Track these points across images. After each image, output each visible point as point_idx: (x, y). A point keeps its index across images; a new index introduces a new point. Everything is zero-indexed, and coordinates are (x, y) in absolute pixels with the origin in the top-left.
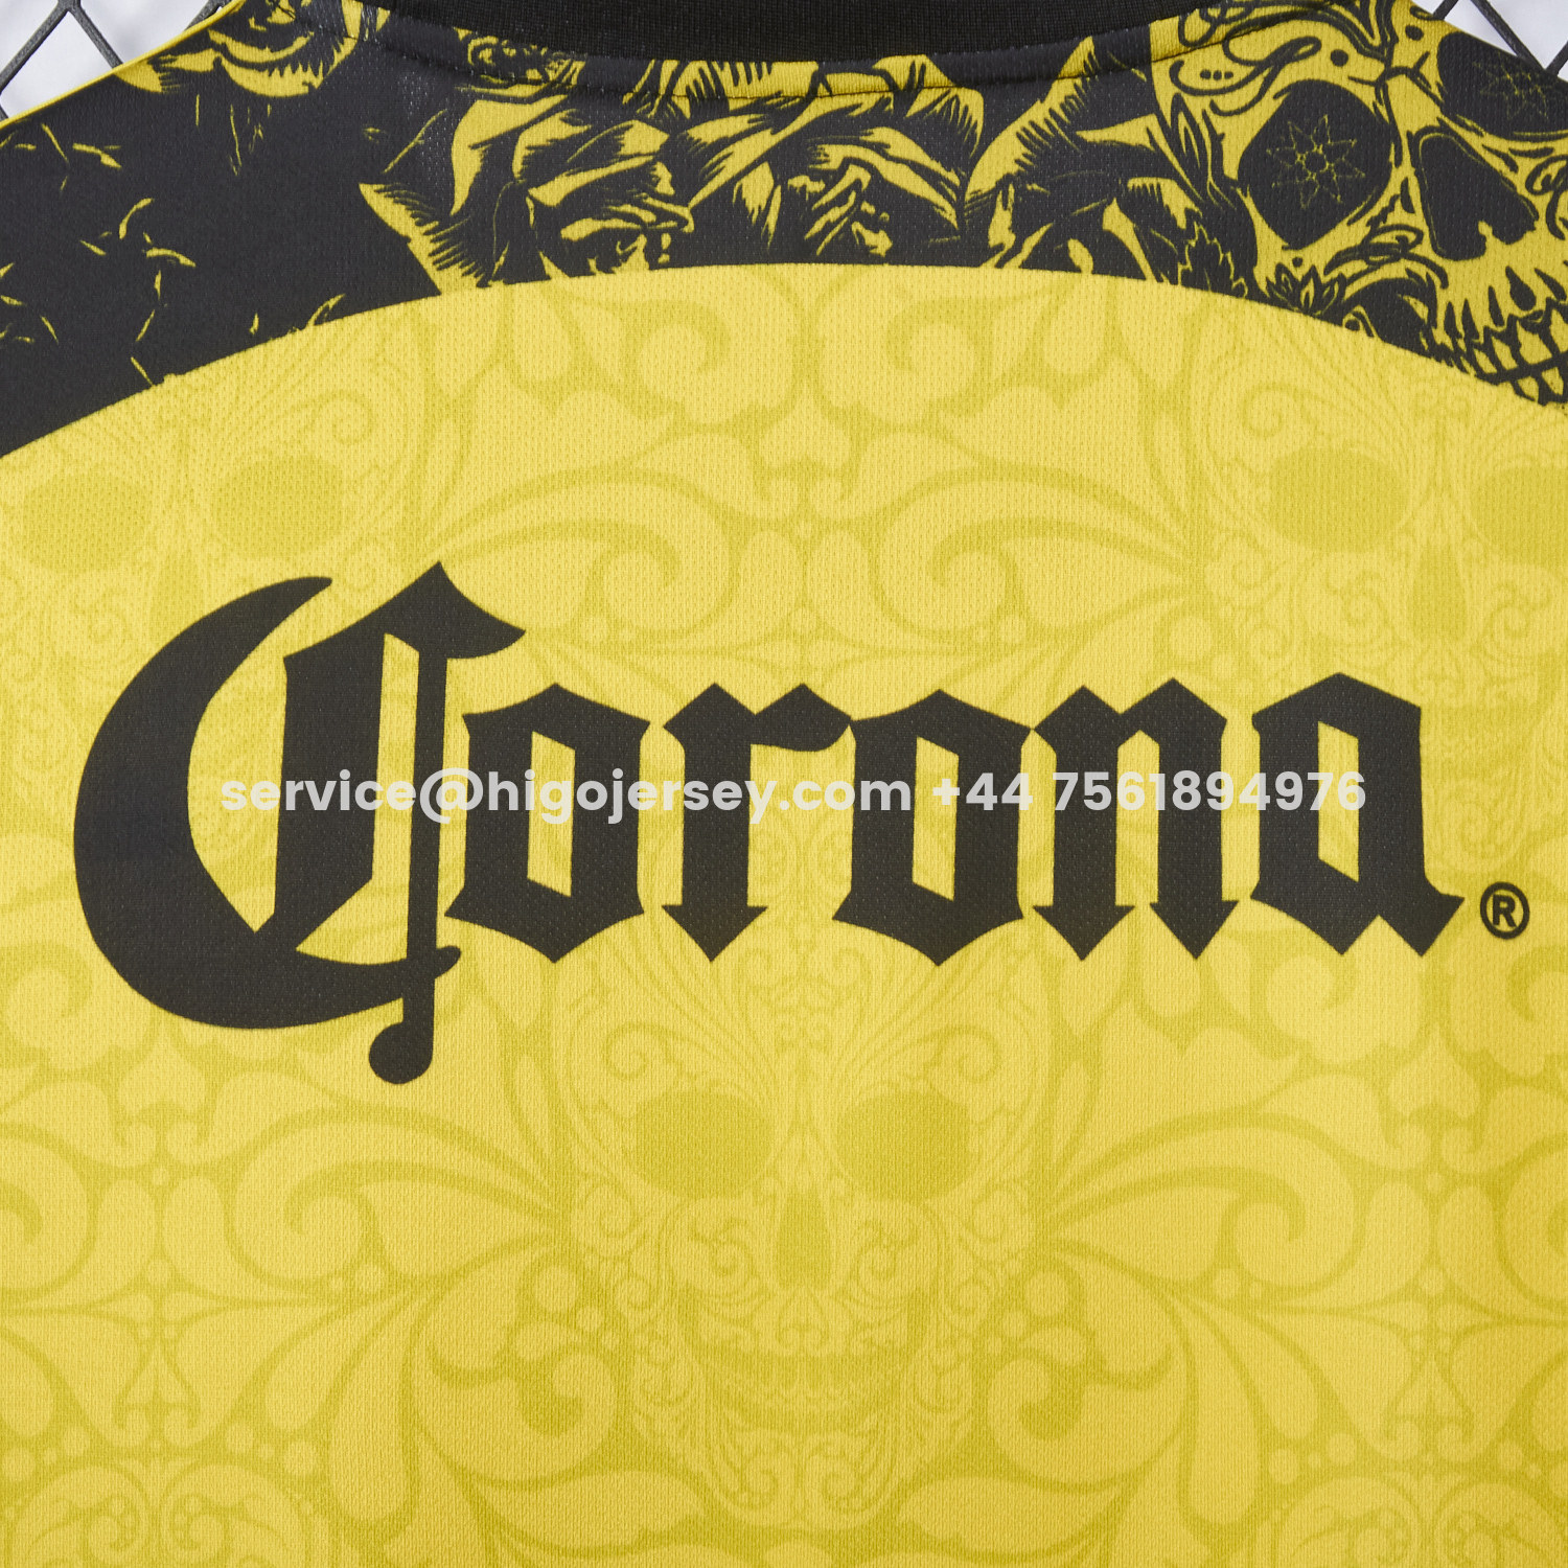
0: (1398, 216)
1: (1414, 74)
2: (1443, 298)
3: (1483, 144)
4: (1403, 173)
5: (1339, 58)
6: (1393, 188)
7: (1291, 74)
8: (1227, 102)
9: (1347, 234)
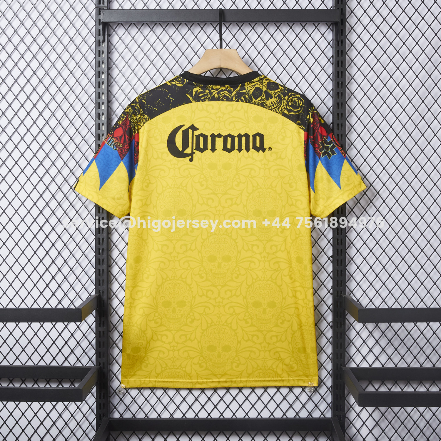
0: (263, 97)
1: (265, 86)
2: (266, 104)
3: (269, 91)
4: (264, 94)
5: (259, 85)
6: (263, 95)
7: (256, 86)
8: (251, 89)
9: (259, 99)
